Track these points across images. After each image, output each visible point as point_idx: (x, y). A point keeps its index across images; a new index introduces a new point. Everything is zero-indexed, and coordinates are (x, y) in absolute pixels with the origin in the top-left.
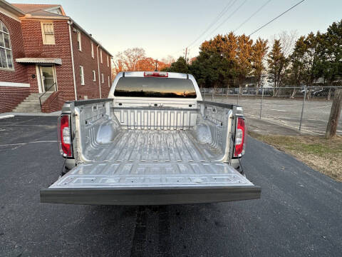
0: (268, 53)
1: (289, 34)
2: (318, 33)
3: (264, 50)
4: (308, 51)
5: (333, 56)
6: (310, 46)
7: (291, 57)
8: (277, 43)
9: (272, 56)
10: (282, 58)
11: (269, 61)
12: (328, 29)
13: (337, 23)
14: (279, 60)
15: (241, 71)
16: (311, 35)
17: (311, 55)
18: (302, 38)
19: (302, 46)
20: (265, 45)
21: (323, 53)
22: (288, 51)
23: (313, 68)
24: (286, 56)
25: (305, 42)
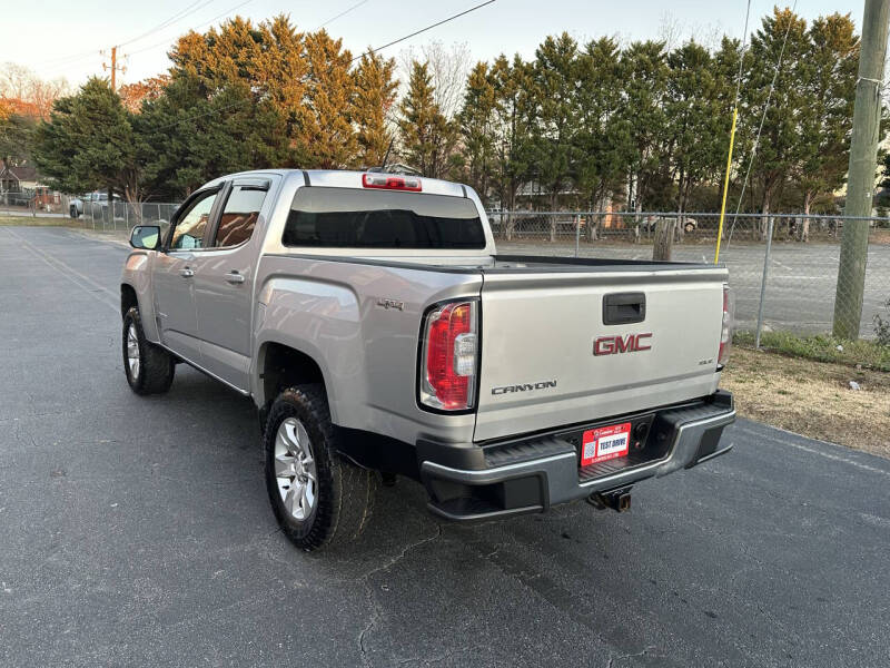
0: (399, 100)
1: (448, 50)
2: (518, 60)
3: (388, 90)
4: (500, 108)
5: (554, 125)
6: (503, 94)
7: (460, 118)
8: (420, 72)
9: (409, 109)
10: (437, 120)
11: (400, 123)
12: (538, 53)
13: (555, 39)
15: (325, 149)
16: (502, 63)
17: (506, 119)
18: (480, 69)
19: (485, 87)
20: (387, 74)
21: (532, 116)
22: (451, 101)
23: (513, 156)
24: (448, 115)
25: (490, 80)
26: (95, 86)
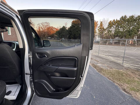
0: (98, 26)
1: (106, 19)
2: (117, 20)
3: (97, 25)
4: (113, 27)
5: (122, 29)
6: (114, 25)
7: (107, 28)
8: (101, 22)
9: (100, 27)
10: (103, 28)
11: (98, 29)
12: (120, 18)
13: (123, 16)
14: (102, 29)
16: (114, 20)
17: (114, 28)
18: (111, 21)
19: (111, 24)
20: (97, 23)
21: (118, 28)
22: (105, 26)
23: (115, 33)
24: (105, 28)
25: (112, 23)
26: (64, 27)
